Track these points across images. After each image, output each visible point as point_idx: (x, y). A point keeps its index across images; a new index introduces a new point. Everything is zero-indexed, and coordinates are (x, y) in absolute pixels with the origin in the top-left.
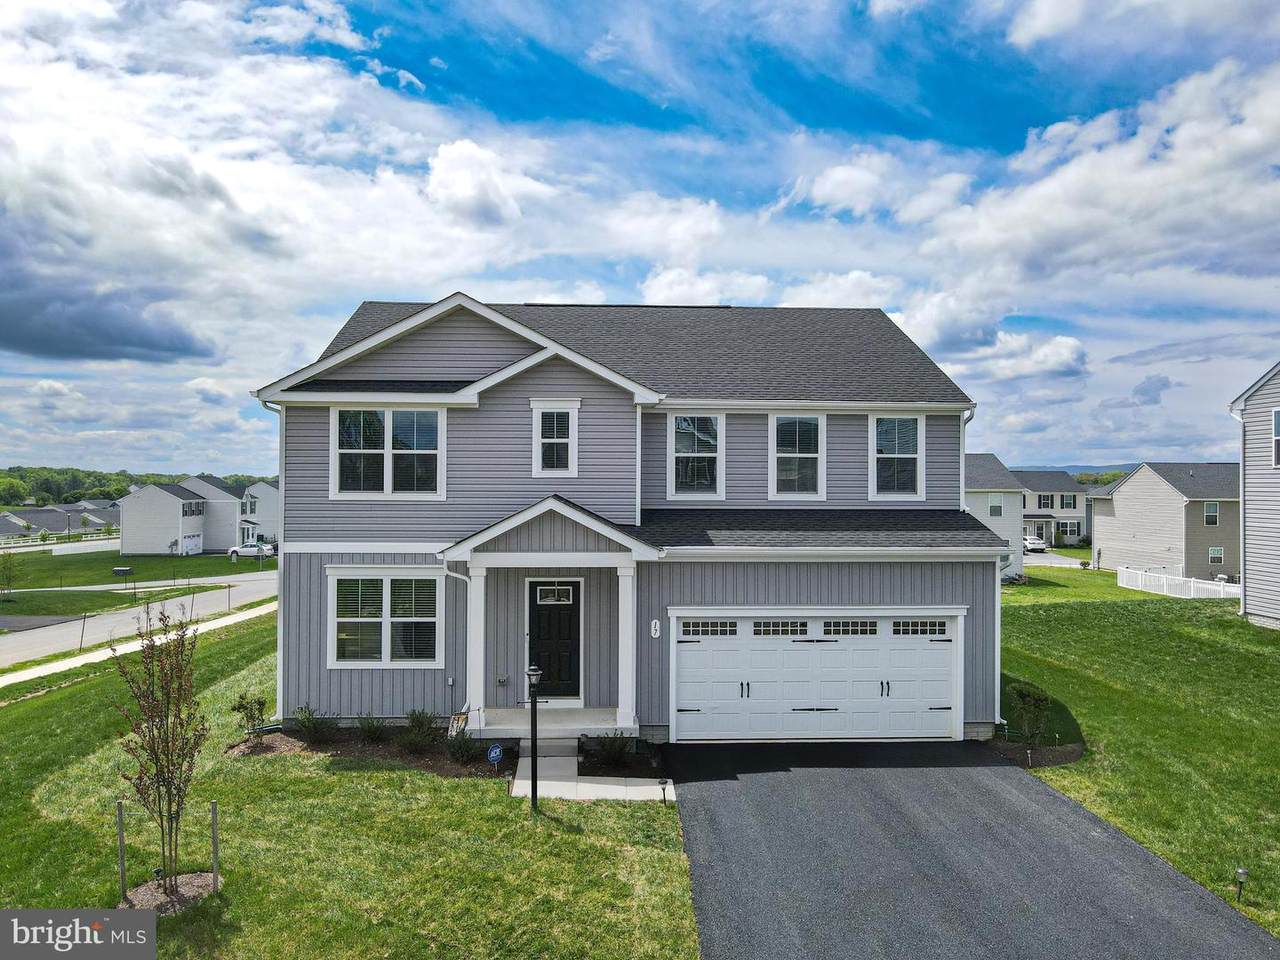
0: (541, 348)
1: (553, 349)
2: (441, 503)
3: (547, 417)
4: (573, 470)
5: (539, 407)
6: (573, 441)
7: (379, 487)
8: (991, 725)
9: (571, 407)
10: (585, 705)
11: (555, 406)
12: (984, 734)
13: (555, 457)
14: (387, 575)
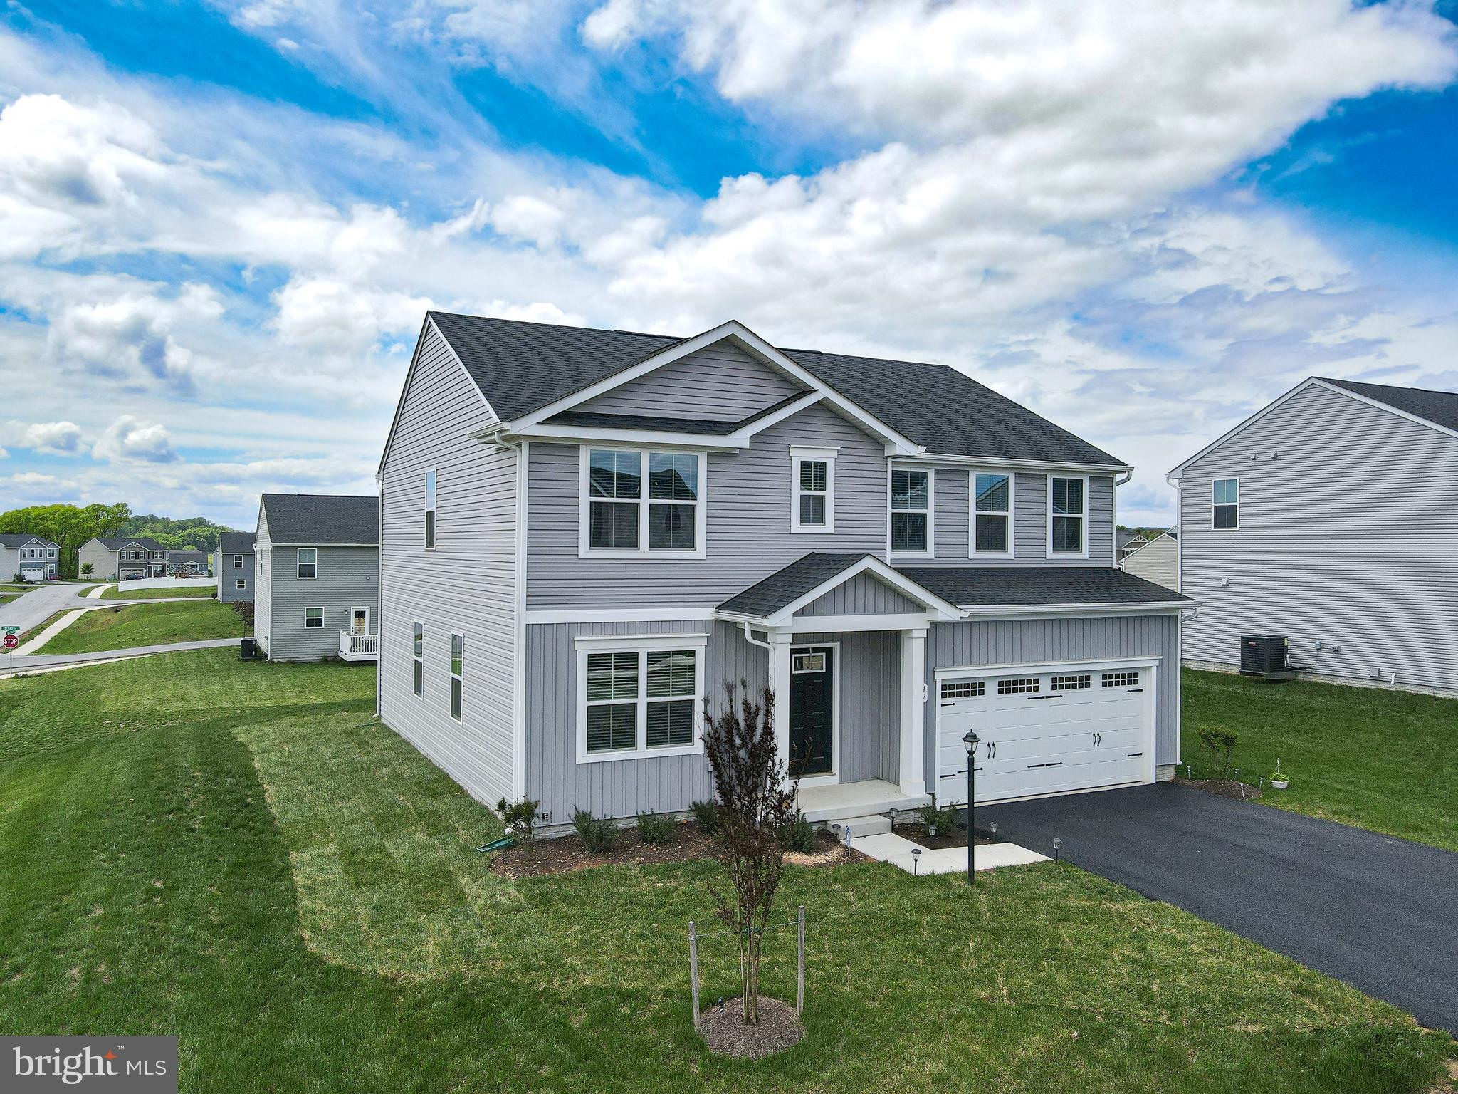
0: (810, 391)
1: (824, 392)
2: (699, 562)
3: (805, 466)
4: (829, 527)
5: (799, 455)
6: (829, 494)
7: (634, 543)
8: (1173, 767)
9: (829, 458)
10: (841, 781)
11: (814, 456)
12: (1169, 776)
13: (813, 510)
14: (642, 647)
